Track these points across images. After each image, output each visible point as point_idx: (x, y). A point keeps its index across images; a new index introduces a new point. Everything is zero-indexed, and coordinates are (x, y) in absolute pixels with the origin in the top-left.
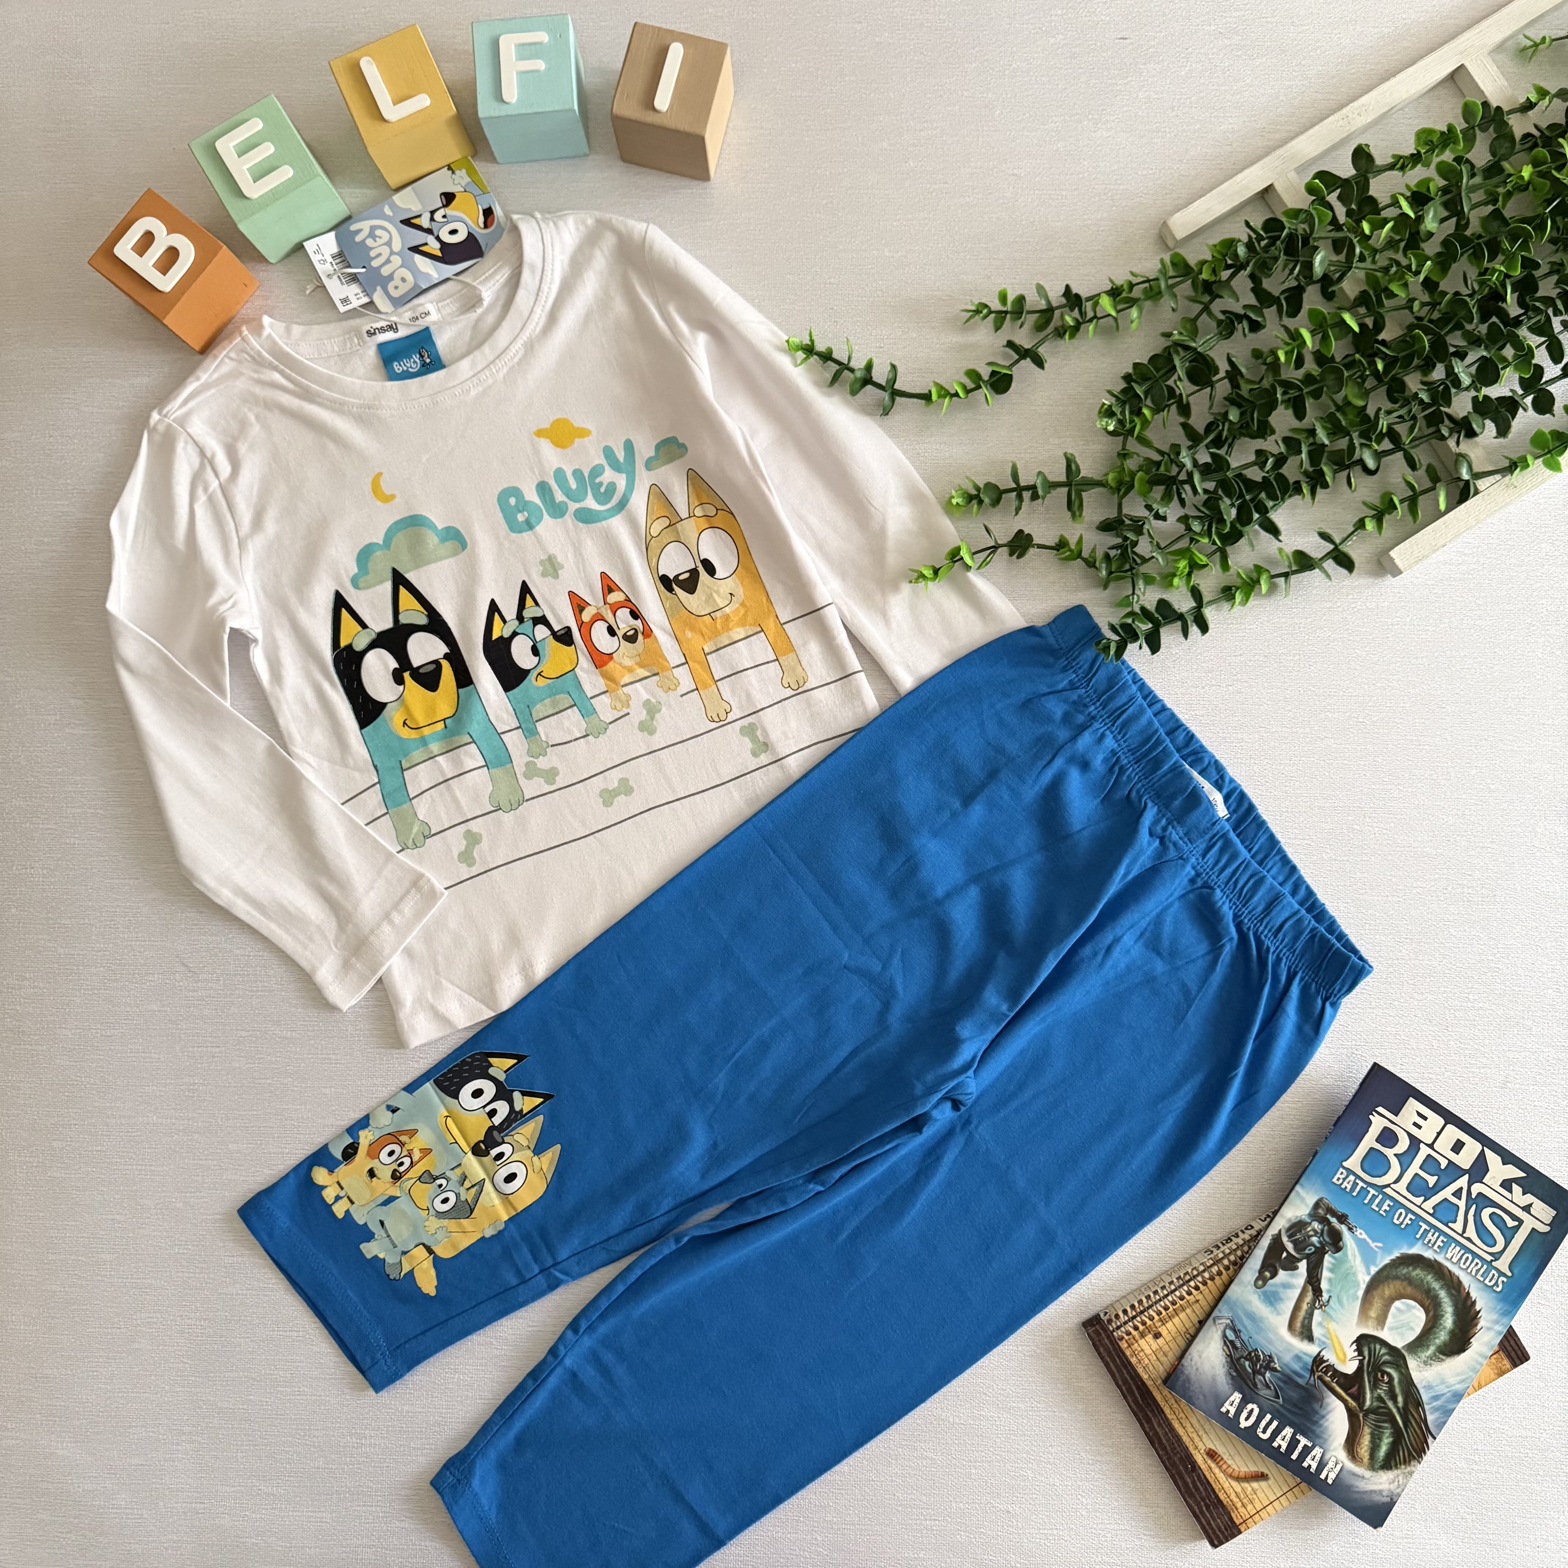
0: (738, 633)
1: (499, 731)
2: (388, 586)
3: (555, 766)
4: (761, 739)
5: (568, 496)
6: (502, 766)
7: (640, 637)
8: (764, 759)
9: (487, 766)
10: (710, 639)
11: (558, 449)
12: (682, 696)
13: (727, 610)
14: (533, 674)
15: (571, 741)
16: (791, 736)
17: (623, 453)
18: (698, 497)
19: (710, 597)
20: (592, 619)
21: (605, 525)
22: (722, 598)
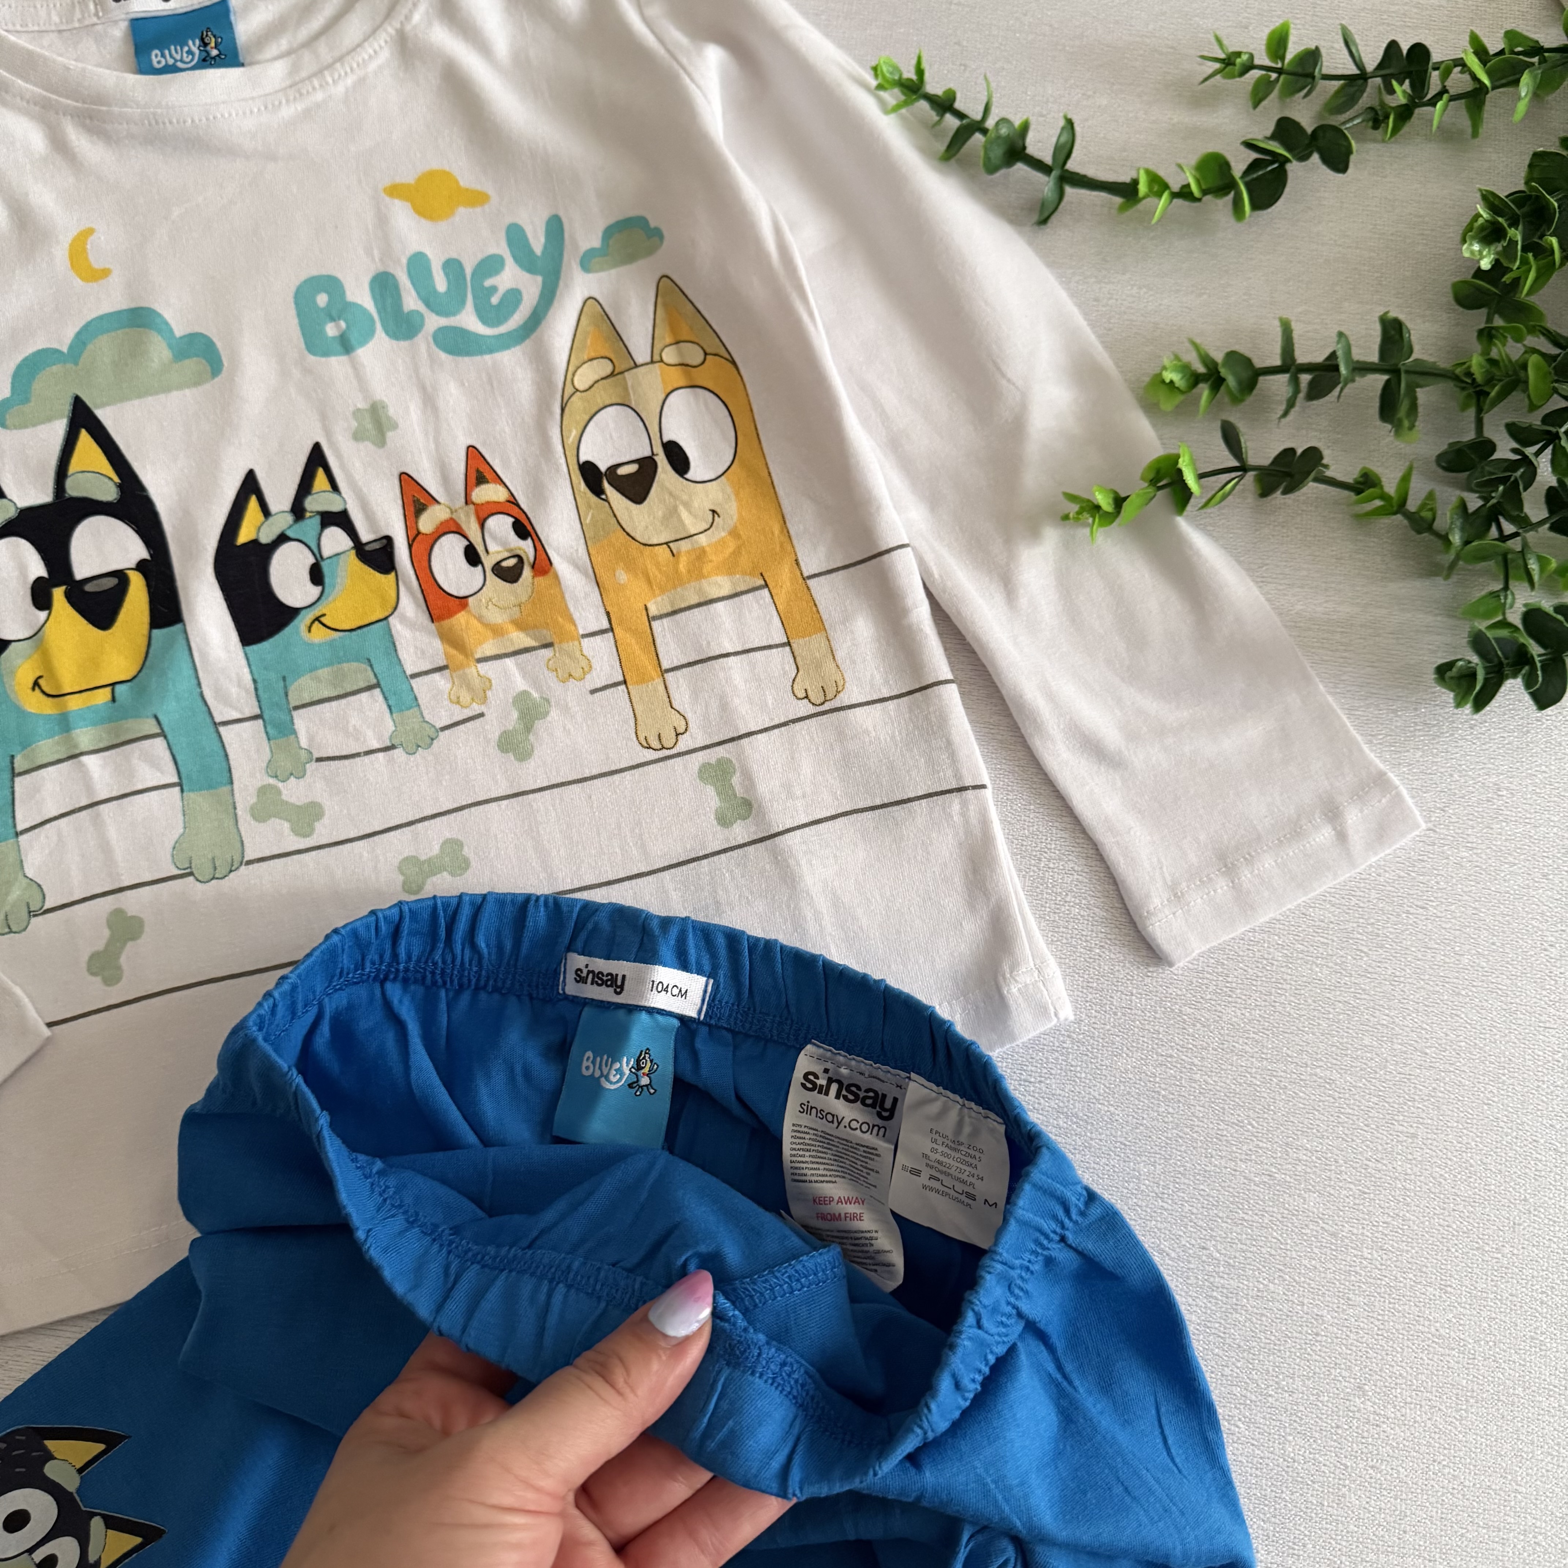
0: (721, 585)
2: (59, 428)
3: (319, 800)
4: (739, 791)
5: (428, 304)
6: (210, 787)
7: (527, 572)
8: (740, 832)
9: (180, 784)
10: (663, 590)
11: (424, 221)
12: (593, 692)
14: (304, 619)
15: (358, 755)
16: (799, 793)
17: (543, 240)
18: (673, 328)
19: (672, 513)
20: (437, 528)
21: (490, 363)
22: (695, 517)
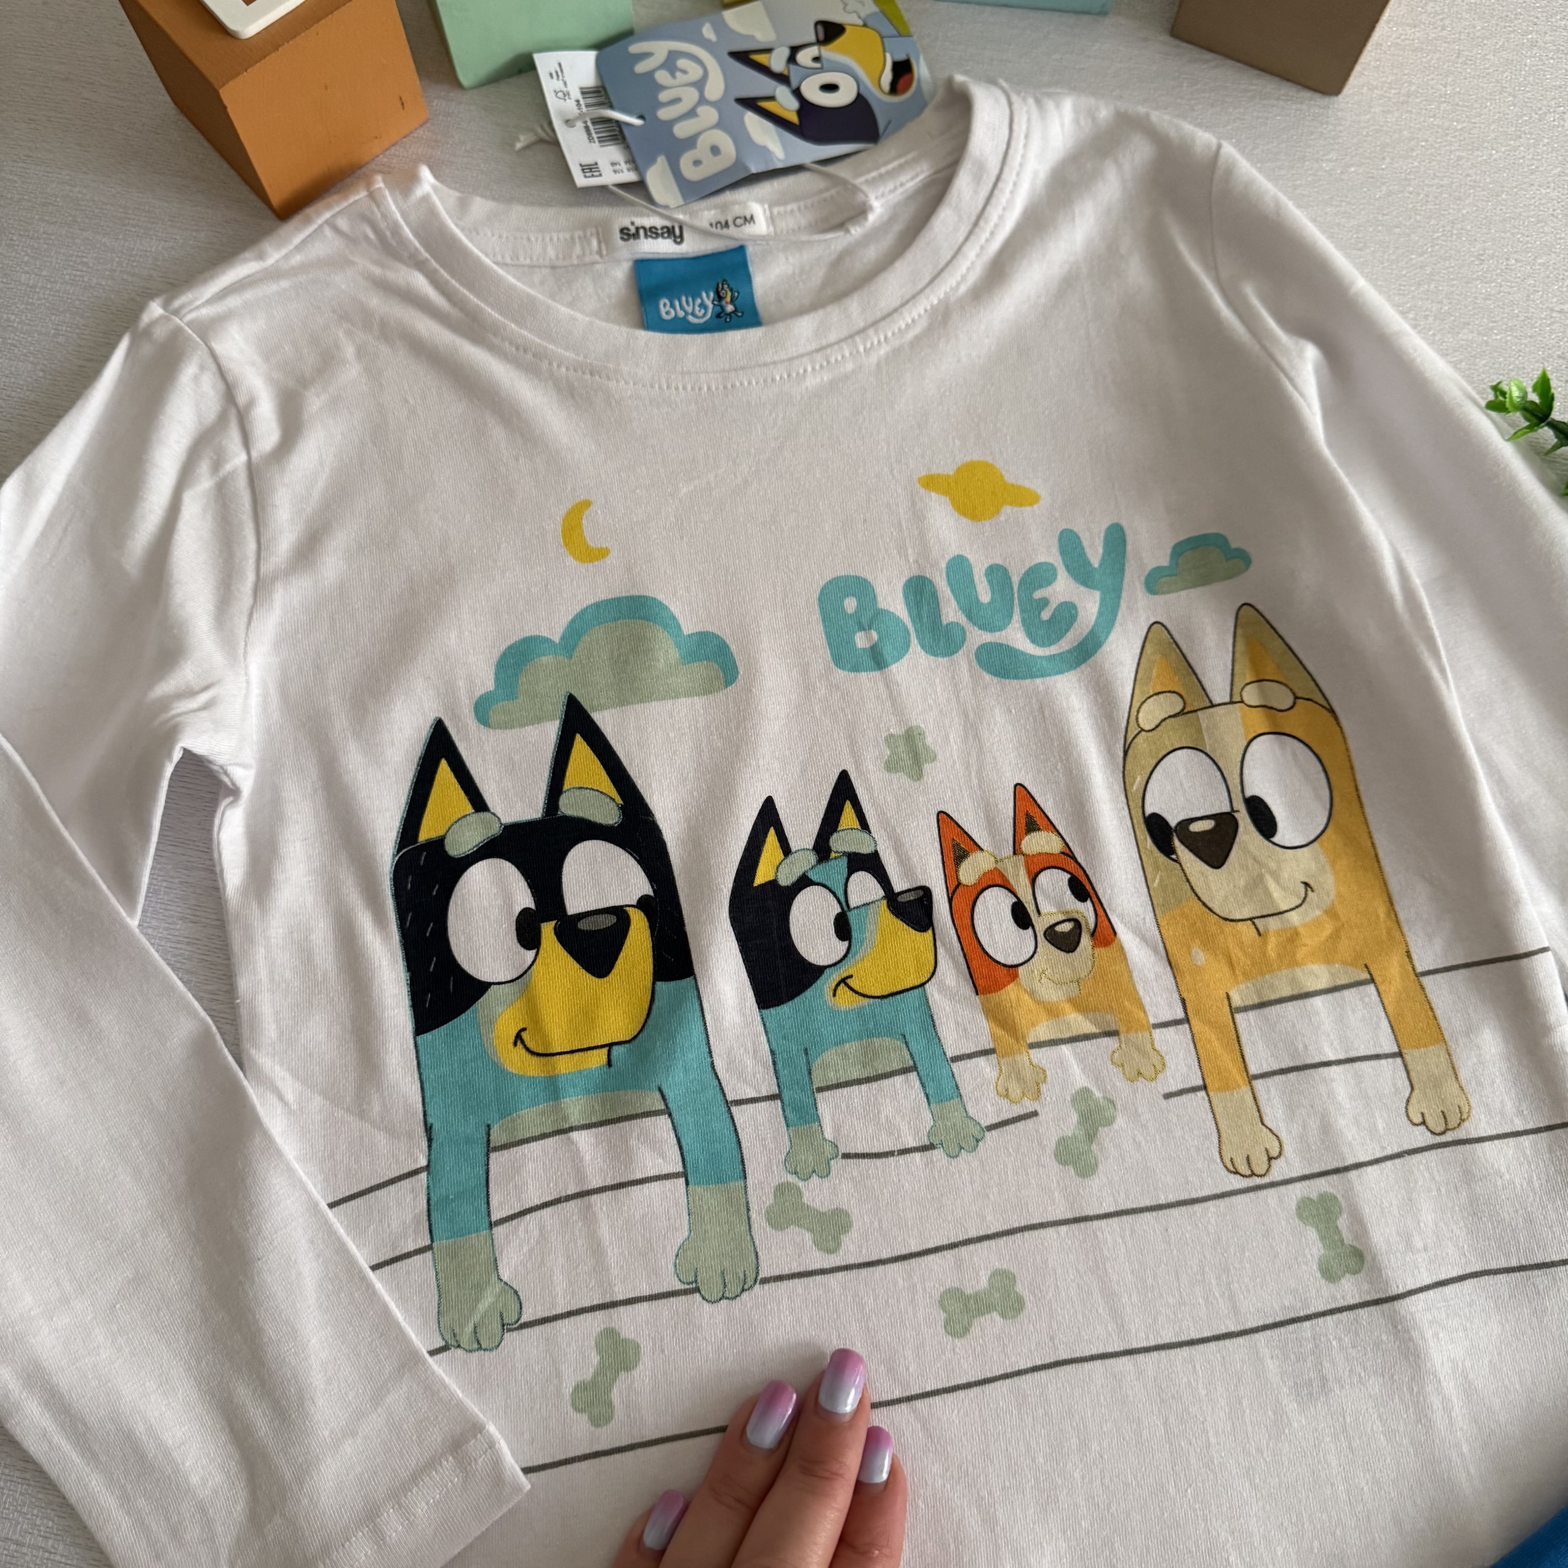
0: (1316, 975)
1: (730, 1097)
2: (551, 730)
3: (846, 1207)
4: (1347, 1237)
5: (970, 617)
6: (720, 1181)
7: (1085, 941)
8: (1350, 1291)
9: (685, 1174)
10: (1247, 976)
11: (964, 520)
12: (1168, 1096)
13: (1294, 918)
14: (828, 981)
15: (892, 1153)
16: (1421, 1245)
17: (1101, 549)
18: (1255, 663)
19: (1256, 884)
20: (980, 879)
21: (1041, 688)
22: (1284, 889)
